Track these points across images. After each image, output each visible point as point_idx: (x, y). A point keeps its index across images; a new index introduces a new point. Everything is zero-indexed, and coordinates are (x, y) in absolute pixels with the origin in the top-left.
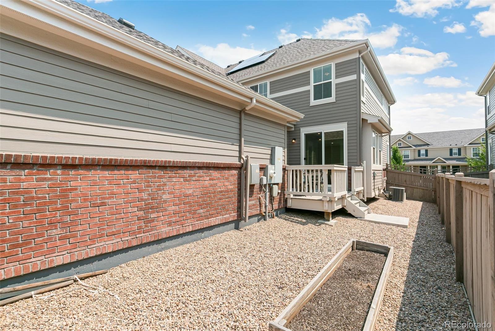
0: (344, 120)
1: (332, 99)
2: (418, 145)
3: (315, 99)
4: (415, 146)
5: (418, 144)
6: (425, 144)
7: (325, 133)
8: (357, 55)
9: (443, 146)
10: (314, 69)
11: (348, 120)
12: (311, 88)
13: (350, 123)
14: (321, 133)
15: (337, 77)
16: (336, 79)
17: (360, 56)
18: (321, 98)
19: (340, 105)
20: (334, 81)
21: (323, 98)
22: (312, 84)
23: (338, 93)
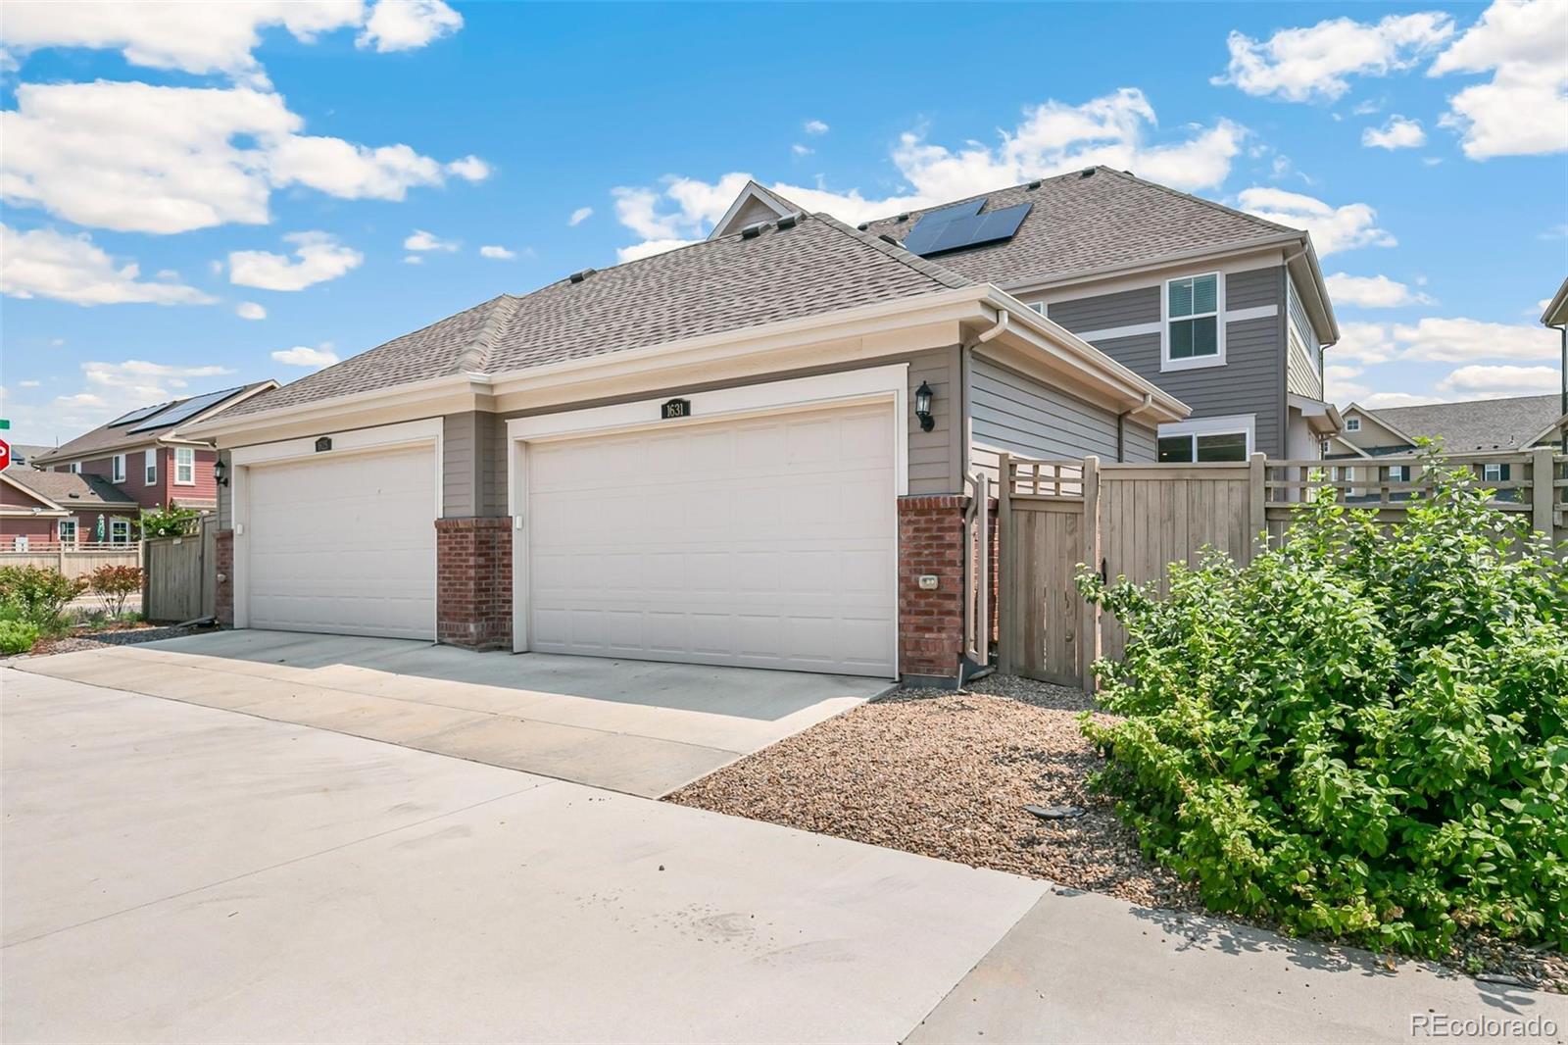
0: (1247, 409)
1: (1219, 358)
2: (1382, 448)
3: (1173, 356)
4: (1371, 451)
5: (1379, 445)
6: (1401, 446)
7: (1201, 440)
8: (1278, 261)
9: (1456, 450)
10: (1170, 283)
11: (1258, 408)
12: (1163, 327)
13: (1262, 415)
14: (1190, 438)
15: (1229, 307)
16: (1227, 310)
17: (1286, 264)
18: (1190, 355)
19: (1238, 373)
20: (1223, 316)
21: (1196, 354)
22: (1167, 319)
23: (1233, 344)
